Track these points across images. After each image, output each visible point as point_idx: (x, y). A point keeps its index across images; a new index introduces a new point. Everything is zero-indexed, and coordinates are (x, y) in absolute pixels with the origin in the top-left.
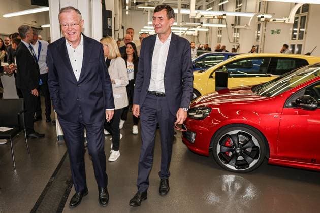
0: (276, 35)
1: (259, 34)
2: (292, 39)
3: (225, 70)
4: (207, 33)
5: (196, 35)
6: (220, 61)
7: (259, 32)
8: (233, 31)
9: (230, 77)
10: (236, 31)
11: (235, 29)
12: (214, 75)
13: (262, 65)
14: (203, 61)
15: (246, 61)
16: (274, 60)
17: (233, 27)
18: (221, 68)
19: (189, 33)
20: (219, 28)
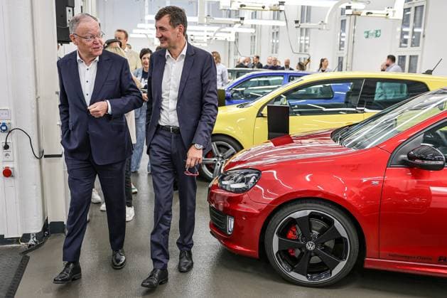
0: (372, 38)
1: (344, 37)
2: (401, 47)
3: (284, 102)
4: (253, 37)
5: (233, 39)
6: (276, 86)
7: (343, 35)
8: (299, 32)
9: (295, 114)
10: (304, 33)
11: (302, 29)
12: (265, 112)
13: (348, 94)
14: (247, 87)
15: (321, 86)
16: (370, 84)
17: (297, 25)
18: (278, 98)
19: (221, 37)
20: (273, 27)
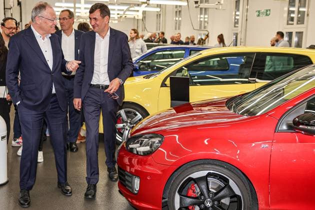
0: (263, 17)
1: (238, 15)
2: (288, 24)
3: (185, 73)
4: (158, 15)
5: (141, 17)
6: (179, 59)
7: (237, 13)
8: (199, 12)
9: (195, 84)
10: (203, 12)
11: (201, 9)
12: (168, 82)
13: (242, 66)
14: (152, 60)
15: (218, 59)
16: (261, 57)
17: (197, 5)
18: (180, 70)
19: (130, 15)
20: (176, 6)
